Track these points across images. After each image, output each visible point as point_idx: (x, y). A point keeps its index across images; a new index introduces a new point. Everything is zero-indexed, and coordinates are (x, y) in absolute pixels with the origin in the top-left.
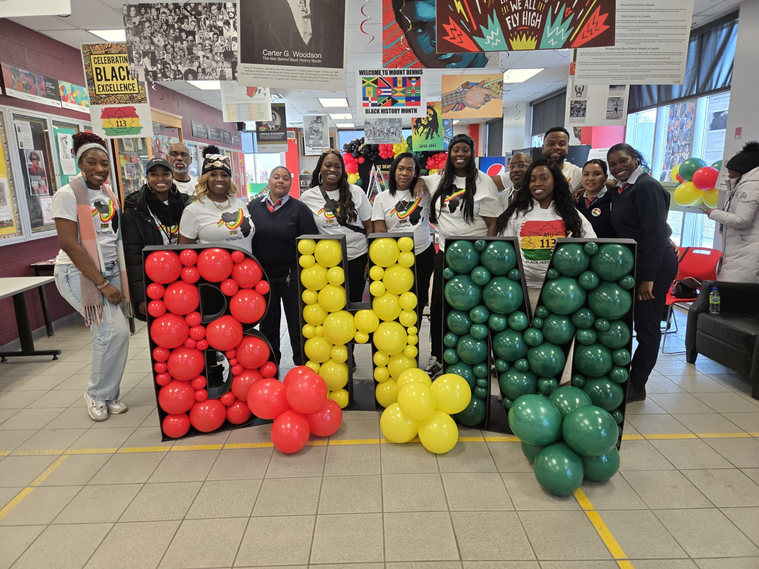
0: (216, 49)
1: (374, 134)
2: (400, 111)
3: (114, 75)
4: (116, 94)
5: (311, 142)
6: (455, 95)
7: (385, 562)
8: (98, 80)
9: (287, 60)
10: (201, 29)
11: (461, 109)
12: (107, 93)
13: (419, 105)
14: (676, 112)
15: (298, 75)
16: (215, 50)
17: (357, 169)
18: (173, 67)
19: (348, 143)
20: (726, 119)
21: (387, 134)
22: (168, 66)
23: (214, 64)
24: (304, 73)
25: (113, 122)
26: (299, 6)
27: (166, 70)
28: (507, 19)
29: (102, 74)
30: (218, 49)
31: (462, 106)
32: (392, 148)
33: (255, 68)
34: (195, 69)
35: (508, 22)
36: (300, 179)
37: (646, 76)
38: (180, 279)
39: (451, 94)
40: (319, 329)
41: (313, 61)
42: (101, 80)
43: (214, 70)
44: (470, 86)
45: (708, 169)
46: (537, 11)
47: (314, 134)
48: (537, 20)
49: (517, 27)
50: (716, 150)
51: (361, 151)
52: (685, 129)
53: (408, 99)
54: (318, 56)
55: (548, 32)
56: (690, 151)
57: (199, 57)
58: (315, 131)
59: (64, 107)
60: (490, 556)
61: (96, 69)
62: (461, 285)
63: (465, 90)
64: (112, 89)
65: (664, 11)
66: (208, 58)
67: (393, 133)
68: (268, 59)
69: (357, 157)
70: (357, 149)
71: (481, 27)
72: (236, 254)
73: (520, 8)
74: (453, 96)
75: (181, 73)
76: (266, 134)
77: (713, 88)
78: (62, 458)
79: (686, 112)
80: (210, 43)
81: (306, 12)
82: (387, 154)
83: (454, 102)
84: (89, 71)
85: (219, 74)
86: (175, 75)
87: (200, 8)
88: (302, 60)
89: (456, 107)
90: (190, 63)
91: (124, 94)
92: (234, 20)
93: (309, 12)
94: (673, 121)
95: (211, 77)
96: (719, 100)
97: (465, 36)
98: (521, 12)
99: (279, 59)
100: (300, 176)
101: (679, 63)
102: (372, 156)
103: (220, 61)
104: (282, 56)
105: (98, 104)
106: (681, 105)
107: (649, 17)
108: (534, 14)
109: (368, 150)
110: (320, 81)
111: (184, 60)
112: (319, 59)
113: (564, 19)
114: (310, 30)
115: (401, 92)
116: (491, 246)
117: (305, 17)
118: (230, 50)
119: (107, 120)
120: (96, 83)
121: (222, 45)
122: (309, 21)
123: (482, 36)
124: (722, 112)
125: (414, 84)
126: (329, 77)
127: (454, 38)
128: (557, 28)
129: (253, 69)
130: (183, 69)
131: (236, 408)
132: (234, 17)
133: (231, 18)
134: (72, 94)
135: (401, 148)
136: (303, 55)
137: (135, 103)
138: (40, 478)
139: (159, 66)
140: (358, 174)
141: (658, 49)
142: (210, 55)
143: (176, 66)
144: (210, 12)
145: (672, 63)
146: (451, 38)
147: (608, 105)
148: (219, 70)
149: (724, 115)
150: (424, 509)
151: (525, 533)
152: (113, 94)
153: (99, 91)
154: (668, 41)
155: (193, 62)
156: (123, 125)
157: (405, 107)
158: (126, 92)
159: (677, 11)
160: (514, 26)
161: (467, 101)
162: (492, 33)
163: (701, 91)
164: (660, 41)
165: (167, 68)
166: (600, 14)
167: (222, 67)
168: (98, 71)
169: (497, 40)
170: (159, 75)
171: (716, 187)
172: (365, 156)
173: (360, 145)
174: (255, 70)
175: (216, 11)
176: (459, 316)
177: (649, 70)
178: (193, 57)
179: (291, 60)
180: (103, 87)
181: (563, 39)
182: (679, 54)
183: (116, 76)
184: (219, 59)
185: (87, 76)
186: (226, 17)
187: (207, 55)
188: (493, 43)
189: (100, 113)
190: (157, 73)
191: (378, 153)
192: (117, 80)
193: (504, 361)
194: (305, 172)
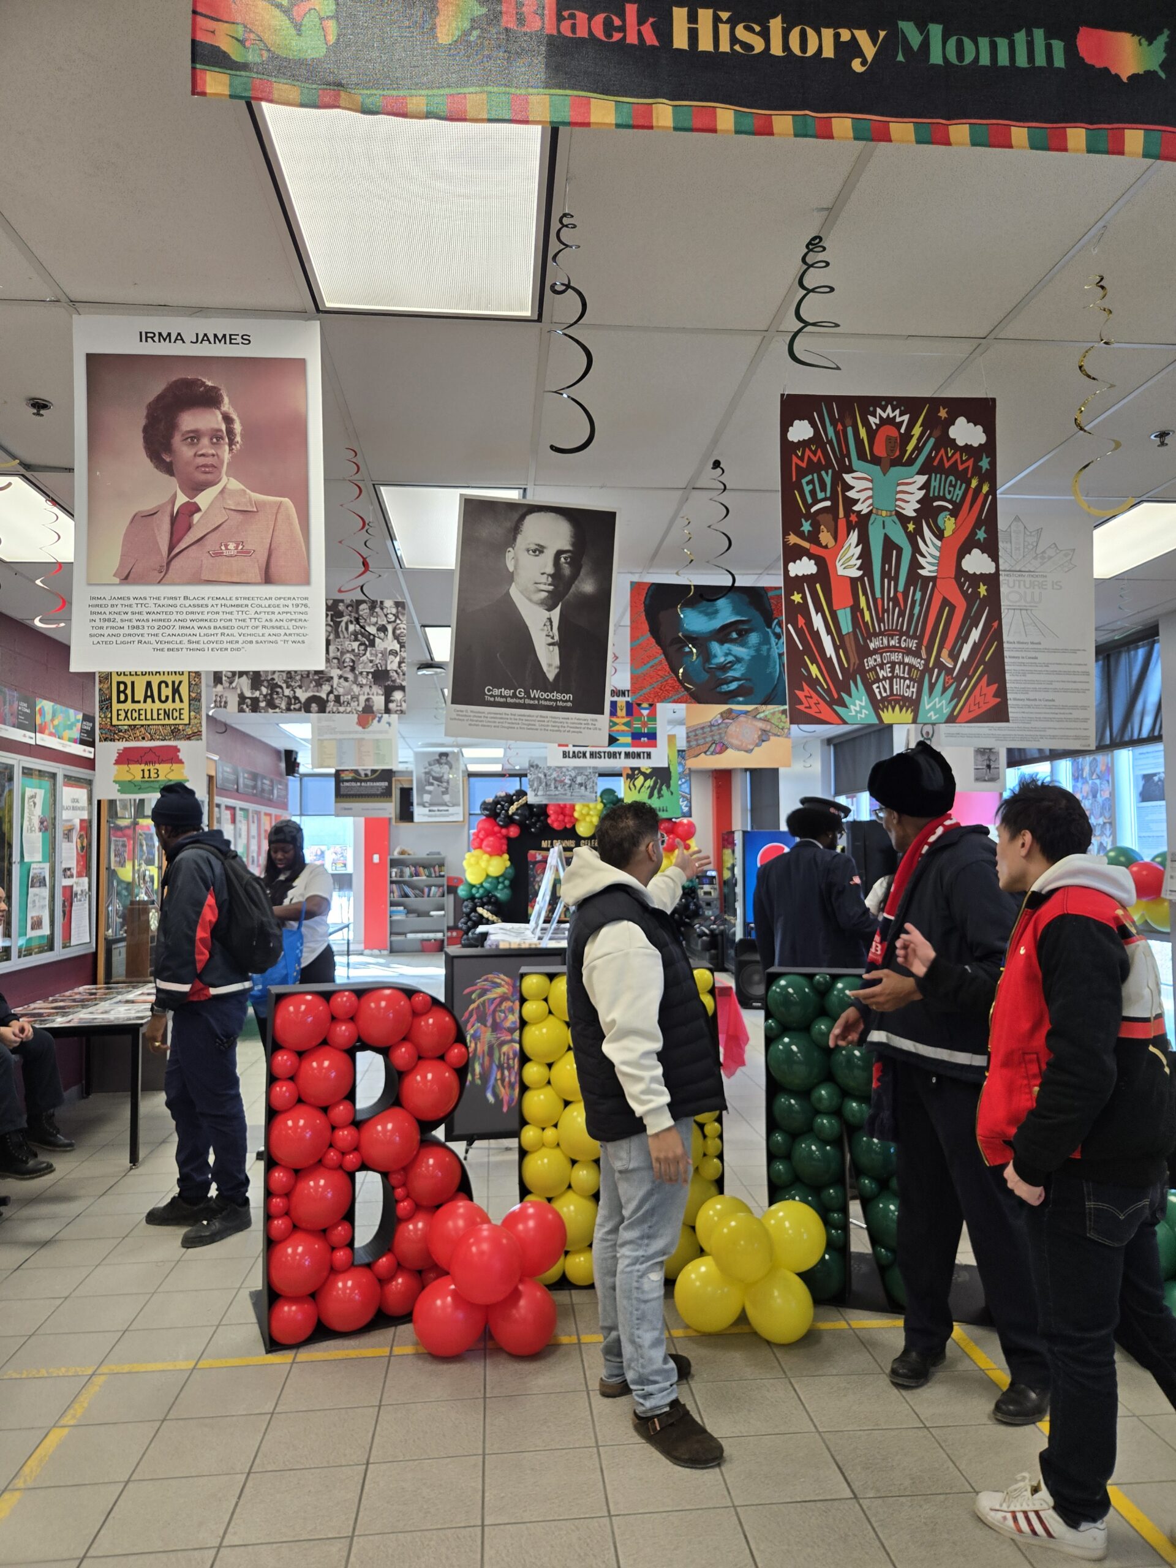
0: (360, 666)
1: (546, 785)
2: (623, 755)
3: (149, 694)
4: (149, 725)
5: (427, 798)
6: (709, 729)
7: (734, 1506)
8: (119, 701)
9: (522, 701)
10: (339, 637)
11: (721, 752)
12: (131, 722)
13: (655, 746)
14: (1082, 770)
15: (537, 723)
16: (360, 668)
17: (505, 847)
18: (287, 692)
19: (490, 799)
20: (1163, 786)
21: (570, 786)
22: (279, 690)
23: (356, 689)
24: (546, 720)
25: (136, 771)
26: (543, 630)
27: (275, 696)
28: (875, 686)
29: (129, 692)
30: (365, 666)
31: (723, 748)
32: (573, 808)
33: (472, 712)
34: (324, 696)
35: (876, 691)
36: (392, 866)
37: (1042, 737)
38: (325, 1042)
39: (703, 728)
40: (550, 1133)
41: (560, 704)
42: (125, 701)
43: (355, 698)
44: (734, 715)
45: (1146, 866)
46: (911, 679)
47: (432, 784)
48: (911, 689)
49: (888, 696)
50: (1155, 834)
51: (514, 814)
52: (1100, 799)
53: (636, 736)
54: (567, 697)
55: (926, 704)
56: (1114, 834)
57: (332, 678)
58: (435, 779)
59: (38, 743)
60: (899, 1490)
61: (119, 683)
62: (794, 1048)
63: (727, 721)
64: (143, 717)
65: (1055, 651)
66: (346, 679)
67: (581, 785)
68: (492, 699)
69: (506, 826)
70: (507, 811)
71: (844, 695)
72: (418, 999)
73: (890, 675)
74: (705, 730)
75: (300, 702)
76: (353, 784)
77: (1135, 736)
78: (99, 1380)
79: (1098, 770)
80: (353, 657)
81: (553, 638)
82: (564, 821)
83: (707, 740)
84: (106, 686)
85: (362, 704)
86: (289, 704)
87: (341, 607)
88: (543, 703)
89: (712, 749)
90: (317, 686)
91: (163, 725)
92: (394, 624)
93: (557, 638)
94: (1079, 784)
95: (349, 709)
96: (1147, 755)
97: (823, 706)
98: (891, 679)
99: (509, 700)
100: (391, 860)
101: (1086, 720)
102: (534, 825)
103: (366, 685)
104: (514, 696)
105: (112, 740)
106: (1088, 759)
107: (1036, 658)
108: (907, 682)
109: (527, 813)
110: (569, 731)
111: (306, 681)
112: (569, 701)
113: (945, 690)
114: (557, 662)
115: (624, 724)
116: (840, 985)
117: (550, 644)
118: (384, 668)
119: (125, 767)
120: (115, 706)
121: (371, 661)
122: (556, 649)
123: (844, 705)
124: (1155, 775)
125: (645, 712)
126: (583, 726)
127: (810, 707)
128: (937, 699)
129: (470, 714)
130: (303, 695)
131: (398, 1284)
132: (395, 621)
133: (389, 622)
134: (52, 720)
135: (590, 809)
136: (545, 695)
137: (180, 739)
138: (71, 1411)
139: (264, 690)
140: (506, 856)
141: (1053, 700)
142: (350, 676)
143: (293, 690)
144: (357, 612)
145: (1076, 720)
146: (806, 707)
147: (976, 760)
148: (362, 699)
149: (1160, 780)
150: (777, 1431)
151: (949, 1456)
152: (142, 726)
153: (118, 720)
154: (1066, 691)
155: (321, 685)
156: (153, 775)
157: (631, 750)
158: (167, 722)
159: (1074, 651)
160: (884, 695)
161: (730, 740)
162: (858, 702)
163: (1118, 741)
164: (1056, 690)
165: (277, 693)
166: (988, 685)
167: (368, 694)
168: (122, 687)
169: (864, 711)
170: (263, 704)
171: (1163, 895)
172: (521, 825)
173: (512, 804)
174: (472, 714)
175: (368, 611)
176: (793, 1101)
177: (1044, 729)
178: (322, 678)
179: (527, 701)
180: (126, 713)
181: (945, 711)
182: (1084, 708)
183: (152, 696)
184: (364, 681)
185: (100, 695)
186: (382, 621)
187: (346, 675)
188: (859, 715)
189: (115, 756)
190: (259, 701)
191: (546, 819)
192: (153, 701)
193: (872, 1178)
194: (402, 853)
